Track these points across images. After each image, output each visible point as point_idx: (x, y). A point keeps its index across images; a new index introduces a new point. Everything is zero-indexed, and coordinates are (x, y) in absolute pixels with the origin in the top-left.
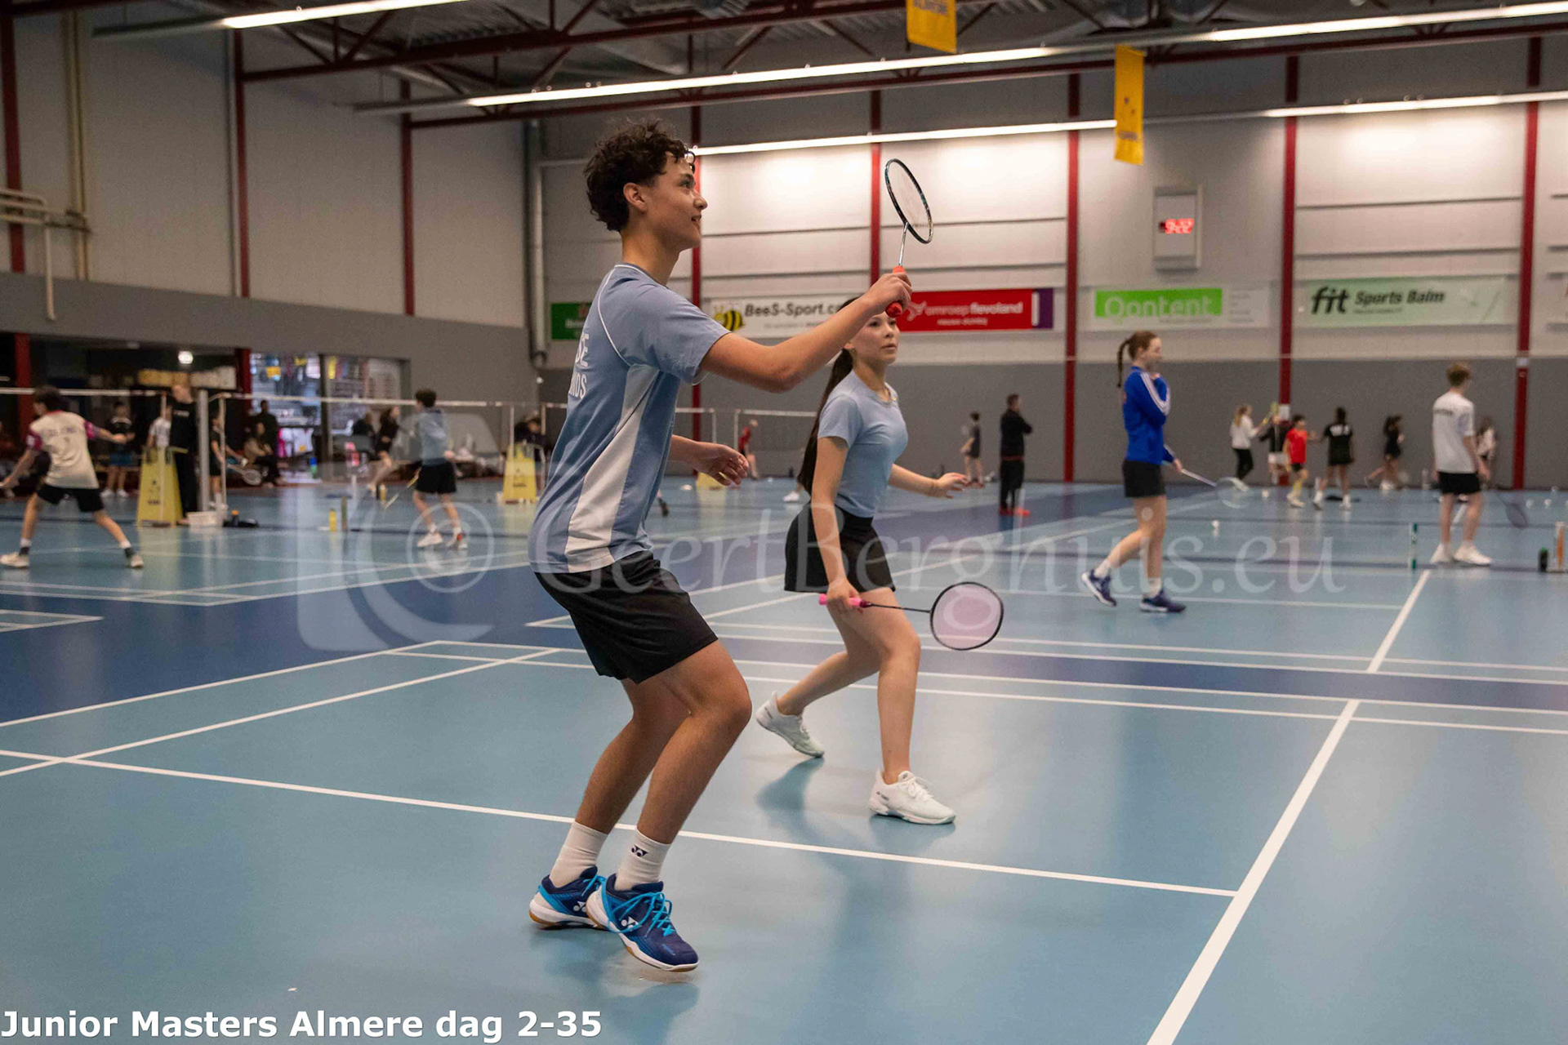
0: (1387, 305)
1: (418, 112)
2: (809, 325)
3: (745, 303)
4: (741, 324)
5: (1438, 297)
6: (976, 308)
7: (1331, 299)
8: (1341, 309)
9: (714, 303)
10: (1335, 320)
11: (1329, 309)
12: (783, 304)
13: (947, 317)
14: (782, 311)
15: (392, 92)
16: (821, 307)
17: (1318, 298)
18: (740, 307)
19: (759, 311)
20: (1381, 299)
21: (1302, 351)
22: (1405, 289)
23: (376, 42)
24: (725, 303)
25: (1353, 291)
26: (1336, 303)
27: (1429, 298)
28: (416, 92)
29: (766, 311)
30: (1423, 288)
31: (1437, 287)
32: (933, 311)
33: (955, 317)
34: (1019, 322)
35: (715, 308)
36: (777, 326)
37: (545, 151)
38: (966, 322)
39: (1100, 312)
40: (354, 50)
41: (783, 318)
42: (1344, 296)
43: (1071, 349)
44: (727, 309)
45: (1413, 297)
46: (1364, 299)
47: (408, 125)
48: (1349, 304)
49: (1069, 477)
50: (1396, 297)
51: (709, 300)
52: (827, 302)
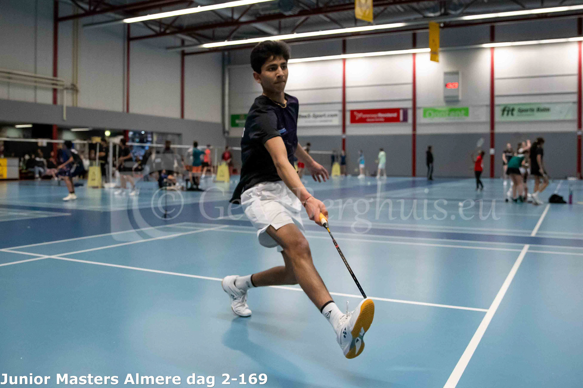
0: (529, 113)
1: (187, 50)
2: (320, 121)
5: (547, 110)
6: (380, 115)
7: (508, 111)
8: (512, 114)
10: (510, 118)
11: (508, 114)
12: (311, 114)
13: (370, 118)
14: (311, 116)
15: (179, 43)
16: (325, 115)
17: (504, 110)
20: (526, 111)
21: (498, 129)
22: (535, 107)
23: (173, 27)
25: (516, 108)
26: (510, 113)
27: (544, 110)
28: (186, 43)
29: (305, 117)
30: (542, 107)
31: (547, 106)
32: (365, 116)
33: (373, 118)
34: (396, 120)
36: (310, 122)
37: (230, 62)
38: (377, 120)
39: (425, 116)
40: (166, 29)
41: (312, 119)
42: (513, 110)
43: (414, 129)
45: (539, 110)
46: (521, 111)
47: (184, 54)
48: (515, 113)
49: (414, 175)
50: (532, 110)
52: (327, 113)
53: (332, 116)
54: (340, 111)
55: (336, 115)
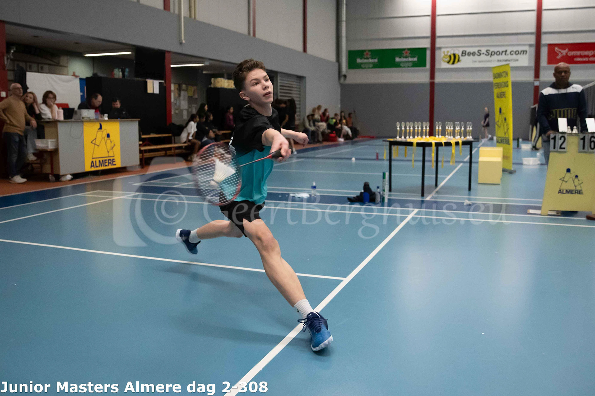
2: (498, 61)
3: (461, 50)
4: (459, 61)
9: (443, 50)
12: (484, 50)
13: (581, 56)
14: (483, 54)
16: (506, 51)
18: (459, 52)
19: (469, 54)
24: (449, 49)
29: (474, 54)
32: (572, 53)
33: (585, 56)
35: (444, 52)
36: (480, 62)
41: (483, 57)
44: (451, 52)
51: (440, 48)
52: (509, 49)
53: (517, 53)
54: (530, 45)
55: (524, 52)
